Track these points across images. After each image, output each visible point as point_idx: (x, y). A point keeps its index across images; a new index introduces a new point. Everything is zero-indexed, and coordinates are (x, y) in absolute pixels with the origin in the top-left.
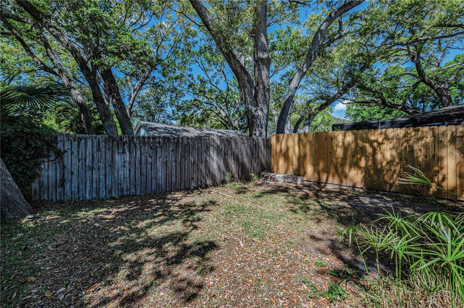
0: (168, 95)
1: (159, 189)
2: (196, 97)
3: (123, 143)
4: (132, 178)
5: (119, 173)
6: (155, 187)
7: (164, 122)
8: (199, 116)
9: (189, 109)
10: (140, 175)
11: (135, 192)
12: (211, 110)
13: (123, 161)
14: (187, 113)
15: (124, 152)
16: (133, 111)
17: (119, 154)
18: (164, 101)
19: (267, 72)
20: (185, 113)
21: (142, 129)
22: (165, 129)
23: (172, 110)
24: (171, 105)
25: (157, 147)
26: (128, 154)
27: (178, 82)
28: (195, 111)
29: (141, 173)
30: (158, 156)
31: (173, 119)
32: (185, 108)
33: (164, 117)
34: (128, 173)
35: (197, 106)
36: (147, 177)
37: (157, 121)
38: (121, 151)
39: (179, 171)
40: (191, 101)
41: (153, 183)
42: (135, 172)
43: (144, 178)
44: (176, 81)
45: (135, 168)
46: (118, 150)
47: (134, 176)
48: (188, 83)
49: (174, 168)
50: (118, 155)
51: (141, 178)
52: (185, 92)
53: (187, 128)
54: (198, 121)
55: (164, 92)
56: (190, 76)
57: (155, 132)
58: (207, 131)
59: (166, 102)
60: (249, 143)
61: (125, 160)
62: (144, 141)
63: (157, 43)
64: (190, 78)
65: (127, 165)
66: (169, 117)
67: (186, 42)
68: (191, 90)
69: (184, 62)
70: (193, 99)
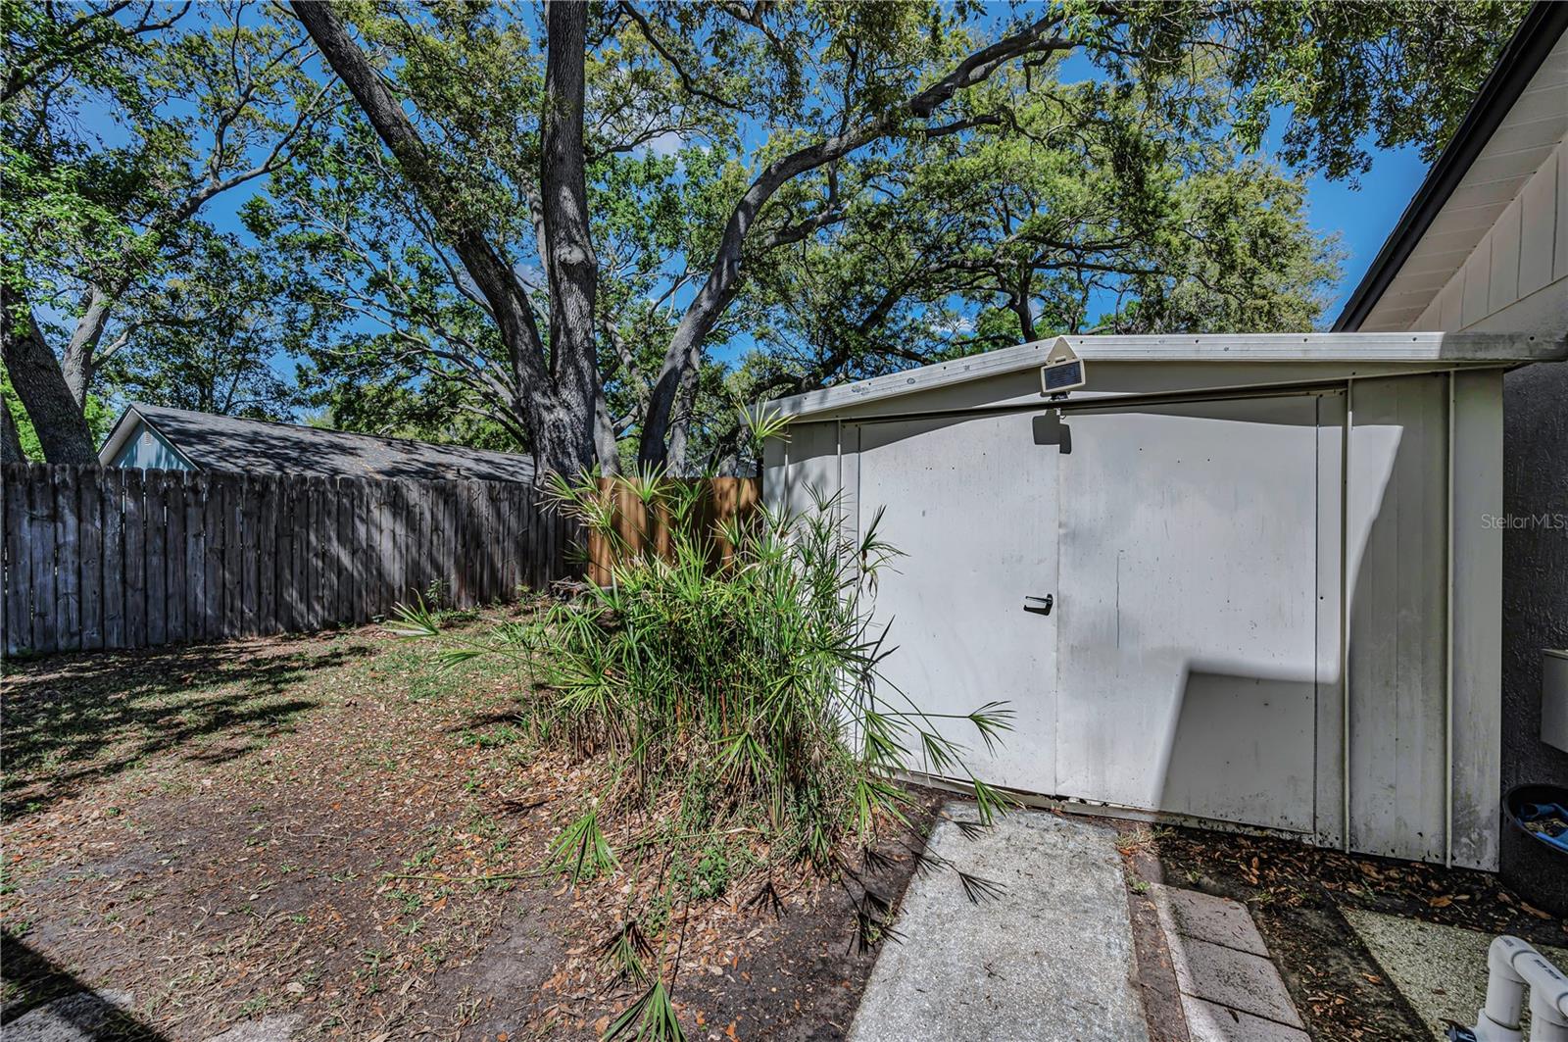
0: (277, 308)
1: (196, 631)
2: (403, 325)
3: (50, 490)
4: (89, 595)
5: (37, 582)
6: (179, 624)
7: (257, 413)
8: (417, 398)
9: (372, 367)
10: (120, 589)
11: (99, 638)
12: (463, 380)
13: (52, 545)
14: (363, 383)
15: (55, 517)
16: (103, 360)
17: (36, 523)
18: (255, 331)
19: (584, 303)
20: (356, 383)
21: (145, 434)
22: (255, 438)
23: (299, 367)
24: (293, 345)
25: (186, 505)
26: (71, 520)
27: (326, 260)
28: (399, 379)
29: (124, 581)
30: (191, 532)
31: (298, 402)
32: (354, 362)
33: (257, 394)
34: (72, 579)
35: (408, 362)
36: (150, 593)
37: (223, 406)
38: (42, 511)
39: (270, 574)
40: (382, 337)
41: (172, 612)
42: (102, 577)
43: (135, 599)
44: (313, 255)
45: (102, 565)
46: (32, 507)
47: (97, 590)
48: (368, 274)
49: (253, 568)
50: (31, 526)
51: (124, 595)
52: (354, 304)
53: (350, 440)
54: (412, 415)
55: (257, 292)
56: (374, 246)
57: (208, 448)
58: (435, 454)
59: (267, 335)
60: (516, 499)
61: (61, 541)
62: (137, 484)
63: (218, 106)
64: (374, 257)
65: (68, 555)
66: (280, 393)
67: (354, 120)
68: (380, 298)
69: (348, 191)
70: (389, 332)
